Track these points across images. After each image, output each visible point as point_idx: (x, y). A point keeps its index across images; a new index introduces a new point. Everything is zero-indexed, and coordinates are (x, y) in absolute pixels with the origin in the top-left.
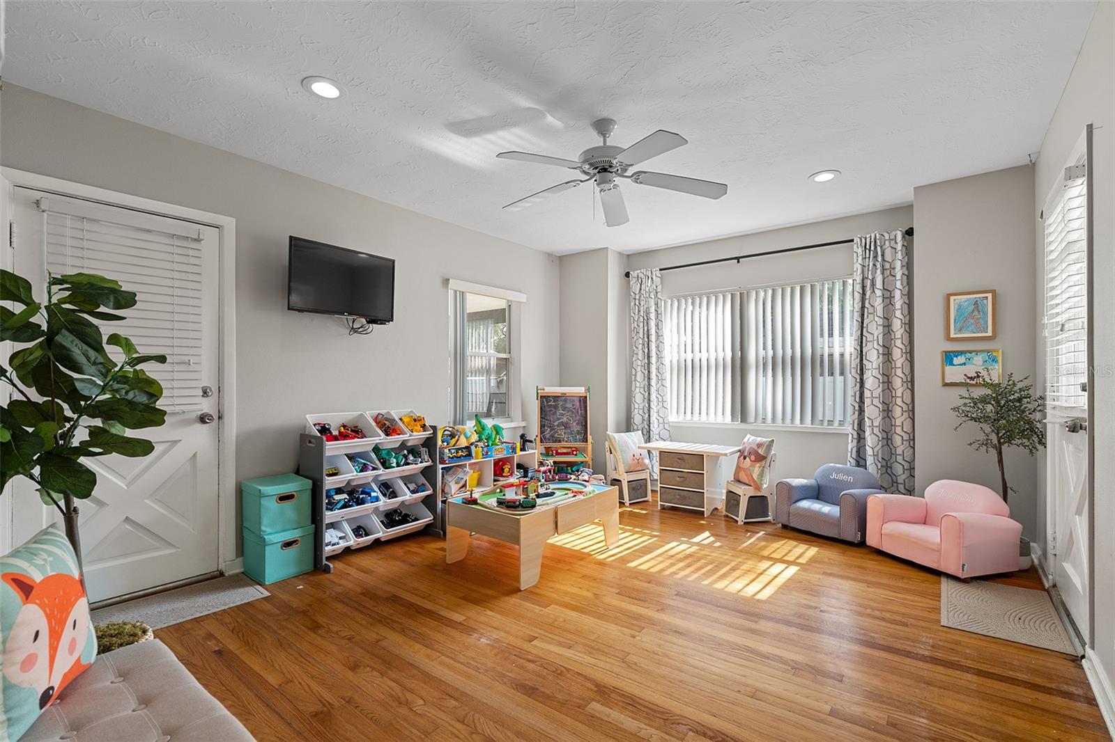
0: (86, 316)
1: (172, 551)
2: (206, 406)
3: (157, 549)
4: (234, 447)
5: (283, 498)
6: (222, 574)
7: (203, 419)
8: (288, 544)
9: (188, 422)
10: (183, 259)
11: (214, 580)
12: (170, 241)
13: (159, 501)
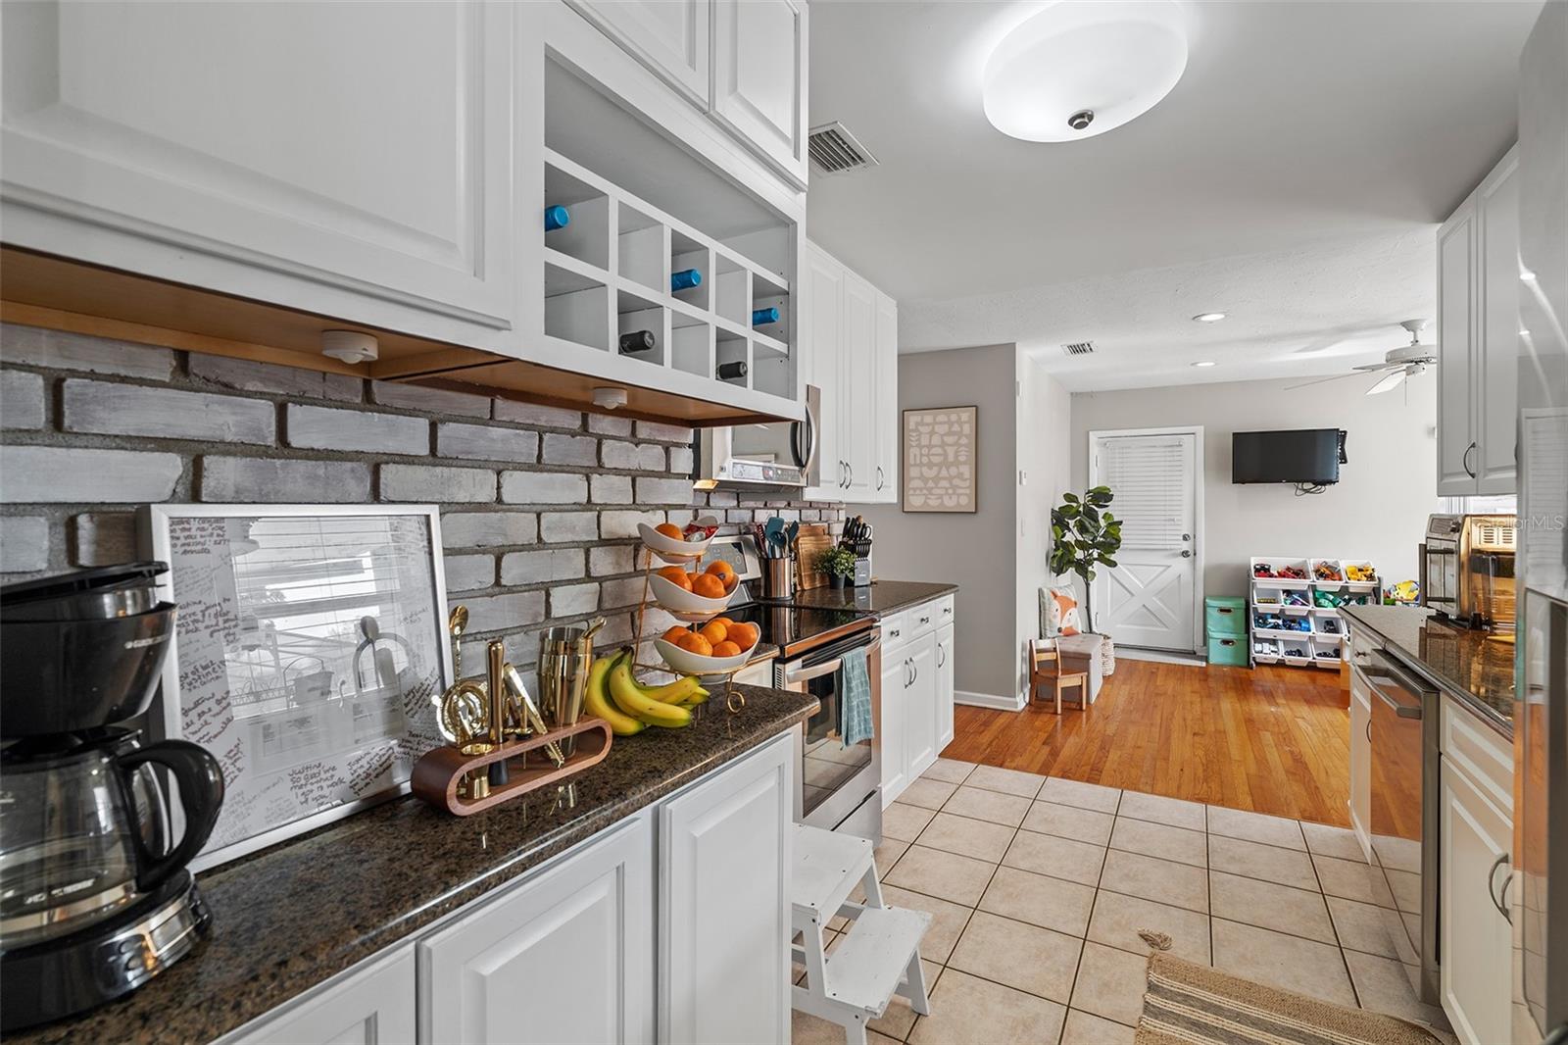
0: (1093, 507)
1: (1165, 629)
2: (1186, 546)
3: (1157, 626)
4: (1202, 573)
5: (1222, 610)
6: (1195, 653)
7: (1185, 554)
8: (1226, 642)
9: (1175, 555)
10: (1171, 459)
11: (1191, 654)
12: (1164, 450)
13: (1160, 599)
